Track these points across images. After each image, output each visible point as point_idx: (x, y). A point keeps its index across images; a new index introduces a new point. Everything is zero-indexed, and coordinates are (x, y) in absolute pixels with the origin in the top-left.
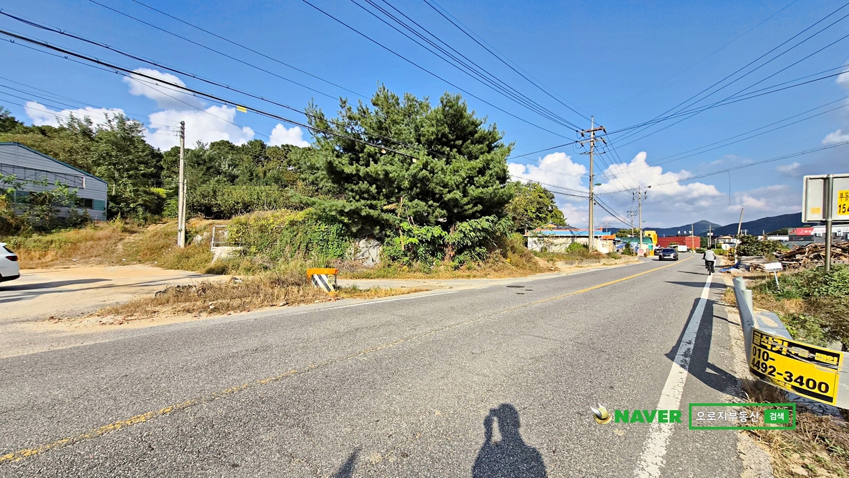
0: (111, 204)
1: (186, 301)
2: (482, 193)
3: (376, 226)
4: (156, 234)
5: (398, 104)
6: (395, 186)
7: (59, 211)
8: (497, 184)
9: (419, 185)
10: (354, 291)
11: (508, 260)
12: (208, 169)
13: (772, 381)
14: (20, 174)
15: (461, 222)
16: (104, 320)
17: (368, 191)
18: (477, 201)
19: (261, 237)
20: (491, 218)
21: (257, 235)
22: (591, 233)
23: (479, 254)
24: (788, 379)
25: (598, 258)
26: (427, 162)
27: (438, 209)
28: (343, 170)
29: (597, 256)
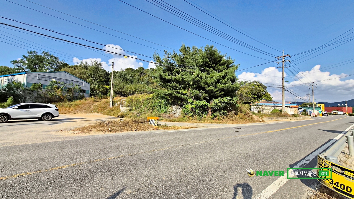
0: (91, 92)
1: (102, 127)
2: (223, 86)
3: (179, 100)
4: (104, 102)
5: (190, 51)
6: (186, 84)
7: (75, 94)
8: (230, 83)
9: (196, 83)
10: (165, 127)
11: (238, 116)
12: (124, 78)
13: (324, 183)
14: (65, 82)
15: (215, 99)
16: (75, 132)
17: (176, 86)
18: (222, 90)
19: (137, 104)
20: (228, 98)
21: (135, 103)
22: (283, 104)
23: (223, 113)
24: (331, 183)
25: (287, 117)
26: (199, 74)
27: (204, 94)
28: (166, 78)
29: (287, 116)
